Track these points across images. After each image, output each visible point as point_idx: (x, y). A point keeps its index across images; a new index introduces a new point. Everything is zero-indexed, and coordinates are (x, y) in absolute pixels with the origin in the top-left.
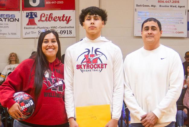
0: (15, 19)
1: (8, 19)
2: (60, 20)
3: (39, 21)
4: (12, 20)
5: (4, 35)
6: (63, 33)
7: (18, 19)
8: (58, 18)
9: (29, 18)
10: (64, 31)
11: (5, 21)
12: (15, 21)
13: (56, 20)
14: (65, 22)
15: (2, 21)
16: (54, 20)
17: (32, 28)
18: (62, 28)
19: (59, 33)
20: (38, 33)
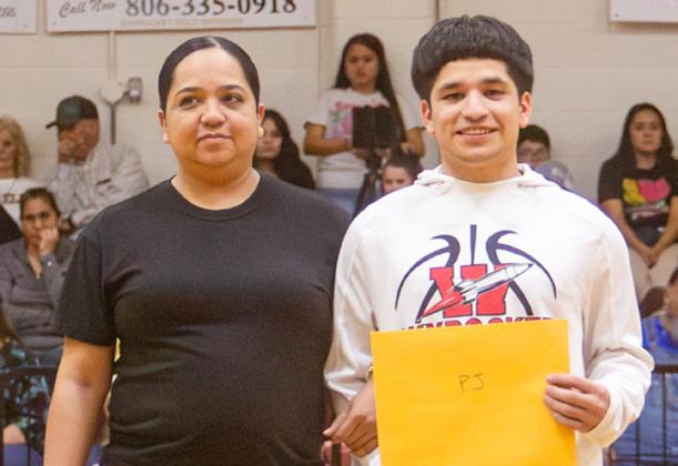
6: (254, 8)
19: (231, 7)
20: (127, 6)
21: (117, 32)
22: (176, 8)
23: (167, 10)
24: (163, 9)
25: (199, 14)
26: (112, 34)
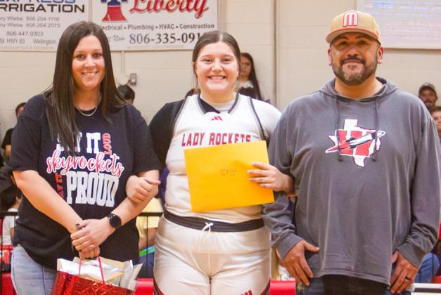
0: (76, 6)
1: (60, 6)
2: (181, 10)
3: (131, 11)
4: (69, 8)
5: (50, 45)
6: (189, 40)
7: (83, 6)
8: (176, 5)
9: (109, 4)
10: (192, 36)
11: (52, 11)
12: (75, 11)
13: (171, 8)
14: (194, 12)
15: (45, 11)
16: (167, 8)
17: (115, 28)
18: (186, 27)
19: (179, 40)
20: (130, 39)
21: (125, 51)
22: (153, 40)
23: (149, 40)
24: (147, 40)
25: (164, 43)
26: (123, 53)
